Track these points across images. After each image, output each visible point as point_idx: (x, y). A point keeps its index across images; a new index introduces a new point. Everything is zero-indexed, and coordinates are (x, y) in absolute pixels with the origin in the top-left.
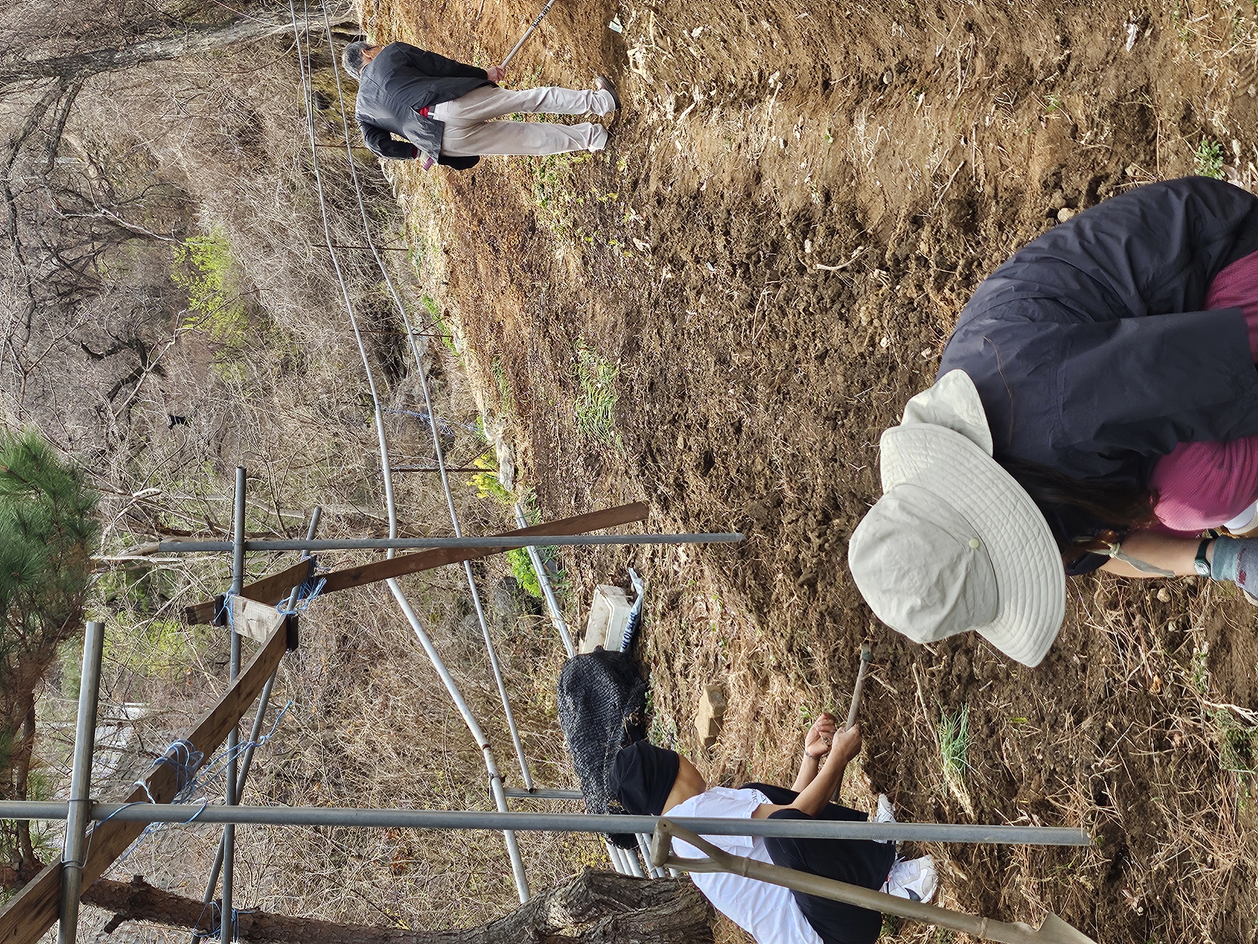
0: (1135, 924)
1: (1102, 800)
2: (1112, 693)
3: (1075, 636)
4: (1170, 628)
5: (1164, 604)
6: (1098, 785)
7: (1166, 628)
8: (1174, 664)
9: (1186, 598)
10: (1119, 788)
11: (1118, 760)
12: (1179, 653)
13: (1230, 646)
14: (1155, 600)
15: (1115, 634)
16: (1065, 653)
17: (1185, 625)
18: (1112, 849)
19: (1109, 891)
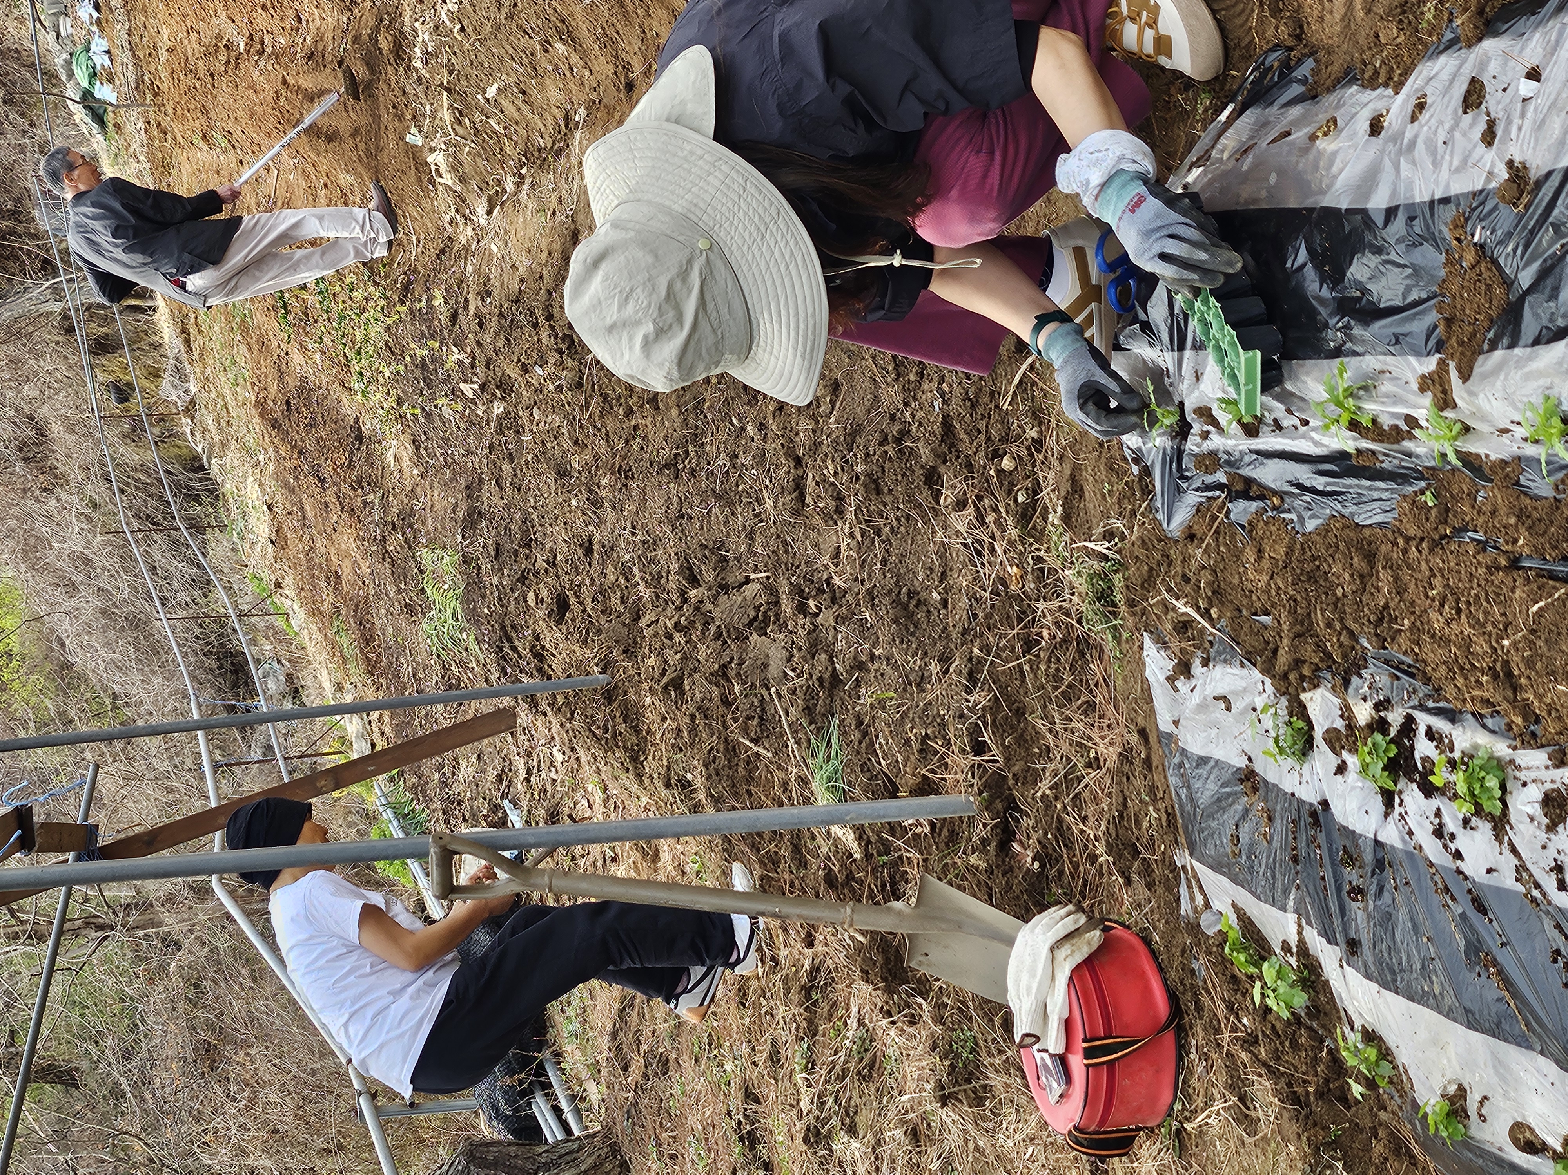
0: (1032, 885)
1: (979, 748)
2: (975, 616)
3: (931, 569)
4: (1020, 499)
5: (1011, 473)
6: (975, 731)
7: (1016, 500)
8: (1031, 545)
9: (1031, 455)
10: (994, 722)
11: (990, 690)
12: (1034, 528)
13: (1082, 489)
14: (1000, 472)
15: (969, 541)
16: (923, 595)
17: (1035, 490)
18: (999, 805)
19: (1003, 861)
